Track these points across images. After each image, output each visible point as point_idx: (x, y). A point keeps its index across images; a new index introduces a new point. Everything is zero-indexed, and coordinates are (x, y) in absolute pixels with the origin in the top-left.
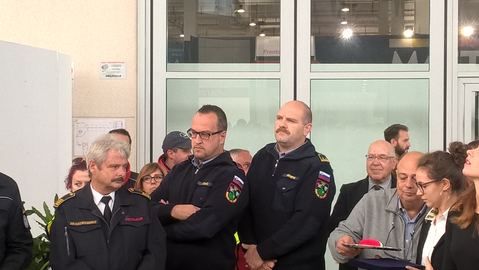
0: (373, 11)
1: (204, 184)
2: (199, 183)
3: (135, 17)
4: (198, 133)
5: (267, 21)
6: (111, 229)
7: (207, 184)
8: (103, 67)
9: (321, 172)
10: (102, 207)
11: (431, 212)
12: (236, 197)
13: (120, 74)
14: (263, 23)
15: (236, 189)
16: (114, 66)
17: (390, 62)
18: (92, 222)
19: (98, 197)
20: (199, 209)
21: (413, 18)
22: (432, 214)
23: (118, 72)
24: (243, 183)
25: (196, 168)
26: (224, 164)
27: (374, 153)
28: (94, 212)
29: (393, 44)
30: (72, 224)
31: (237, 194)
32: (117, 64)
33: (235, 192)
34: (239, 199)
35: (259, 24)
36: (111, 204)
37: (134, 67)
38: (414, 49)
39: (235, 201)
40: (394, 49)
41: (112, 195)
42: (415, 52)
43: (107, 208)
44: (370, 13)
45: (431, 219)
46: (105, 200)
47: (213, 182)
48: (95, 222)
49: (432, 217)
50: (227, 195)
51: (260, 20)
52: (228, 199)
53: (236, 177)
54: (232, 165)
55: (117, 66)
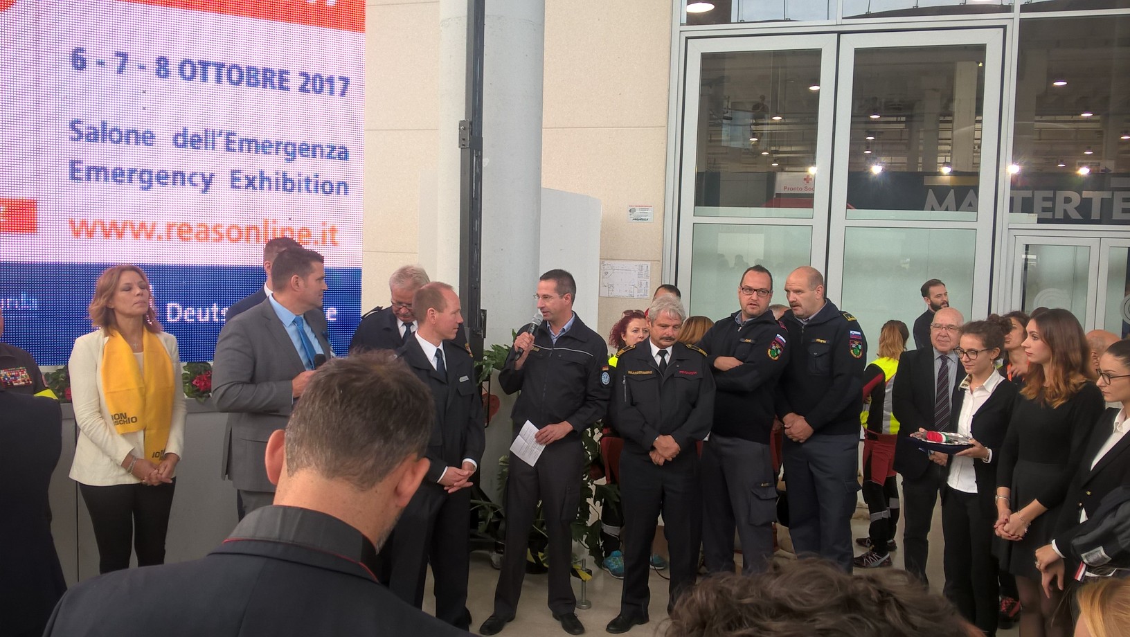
0: (901, 140)
1: (747, 341)
2: (742, 340)
3: (664, 161)
4: (755, 290)
5: (782, 149)
6: (664, 379)
7: (750, 341)
8: (630, 211)
9: (851, 332)
10: (658, 360)
11: (966, 380)
12: (778, 355)
13: (647, 218)
14: (777, 152)
15: (778, 347)
16: (642, 209)
17: (922, 209)
18: (648, 372)
19: (655, 350)
20: (742, 363)
21: (949, 148)
22: (967, 383)
23: (646, 216)
24: (785, 341)
25: (740, 325)
26: (767, 322)
27: (941, 323)
28: (650, 364)
29: (928, 181)
30: (630, 372)
31: (779, 351)
32: (644, 208)
33: (777, 350)
34: (781, 356)
35: (772, 152)
36: (667, 358)
37: (662, 212)
38: (953, 187)
39: (777, 358)
40: (929, 187)
41: (669, 350)
42: (952, 190)
43: (663, 361)
44: (899, 141)
45: (966, 388)
46: (663, 353)
47: (756, 340)
48: (651, 372)
49: (967, 385)
50: (769, 352)
51: (773, 148)
52: (770, 356)
53: (778, 335)
54: (774, 324)
55: (645, 210)
